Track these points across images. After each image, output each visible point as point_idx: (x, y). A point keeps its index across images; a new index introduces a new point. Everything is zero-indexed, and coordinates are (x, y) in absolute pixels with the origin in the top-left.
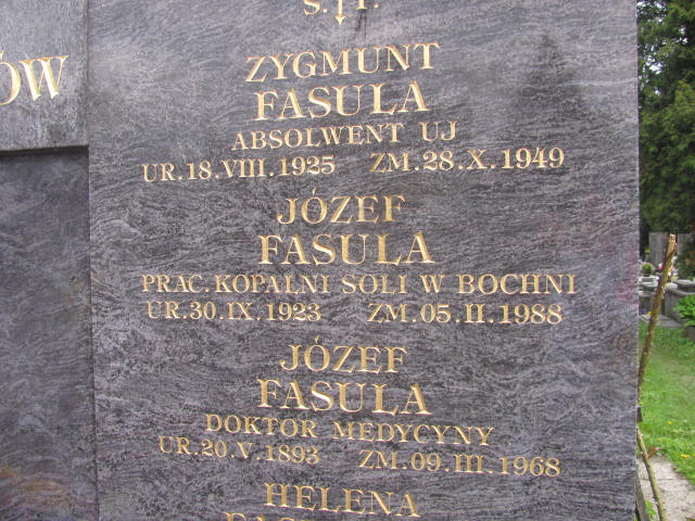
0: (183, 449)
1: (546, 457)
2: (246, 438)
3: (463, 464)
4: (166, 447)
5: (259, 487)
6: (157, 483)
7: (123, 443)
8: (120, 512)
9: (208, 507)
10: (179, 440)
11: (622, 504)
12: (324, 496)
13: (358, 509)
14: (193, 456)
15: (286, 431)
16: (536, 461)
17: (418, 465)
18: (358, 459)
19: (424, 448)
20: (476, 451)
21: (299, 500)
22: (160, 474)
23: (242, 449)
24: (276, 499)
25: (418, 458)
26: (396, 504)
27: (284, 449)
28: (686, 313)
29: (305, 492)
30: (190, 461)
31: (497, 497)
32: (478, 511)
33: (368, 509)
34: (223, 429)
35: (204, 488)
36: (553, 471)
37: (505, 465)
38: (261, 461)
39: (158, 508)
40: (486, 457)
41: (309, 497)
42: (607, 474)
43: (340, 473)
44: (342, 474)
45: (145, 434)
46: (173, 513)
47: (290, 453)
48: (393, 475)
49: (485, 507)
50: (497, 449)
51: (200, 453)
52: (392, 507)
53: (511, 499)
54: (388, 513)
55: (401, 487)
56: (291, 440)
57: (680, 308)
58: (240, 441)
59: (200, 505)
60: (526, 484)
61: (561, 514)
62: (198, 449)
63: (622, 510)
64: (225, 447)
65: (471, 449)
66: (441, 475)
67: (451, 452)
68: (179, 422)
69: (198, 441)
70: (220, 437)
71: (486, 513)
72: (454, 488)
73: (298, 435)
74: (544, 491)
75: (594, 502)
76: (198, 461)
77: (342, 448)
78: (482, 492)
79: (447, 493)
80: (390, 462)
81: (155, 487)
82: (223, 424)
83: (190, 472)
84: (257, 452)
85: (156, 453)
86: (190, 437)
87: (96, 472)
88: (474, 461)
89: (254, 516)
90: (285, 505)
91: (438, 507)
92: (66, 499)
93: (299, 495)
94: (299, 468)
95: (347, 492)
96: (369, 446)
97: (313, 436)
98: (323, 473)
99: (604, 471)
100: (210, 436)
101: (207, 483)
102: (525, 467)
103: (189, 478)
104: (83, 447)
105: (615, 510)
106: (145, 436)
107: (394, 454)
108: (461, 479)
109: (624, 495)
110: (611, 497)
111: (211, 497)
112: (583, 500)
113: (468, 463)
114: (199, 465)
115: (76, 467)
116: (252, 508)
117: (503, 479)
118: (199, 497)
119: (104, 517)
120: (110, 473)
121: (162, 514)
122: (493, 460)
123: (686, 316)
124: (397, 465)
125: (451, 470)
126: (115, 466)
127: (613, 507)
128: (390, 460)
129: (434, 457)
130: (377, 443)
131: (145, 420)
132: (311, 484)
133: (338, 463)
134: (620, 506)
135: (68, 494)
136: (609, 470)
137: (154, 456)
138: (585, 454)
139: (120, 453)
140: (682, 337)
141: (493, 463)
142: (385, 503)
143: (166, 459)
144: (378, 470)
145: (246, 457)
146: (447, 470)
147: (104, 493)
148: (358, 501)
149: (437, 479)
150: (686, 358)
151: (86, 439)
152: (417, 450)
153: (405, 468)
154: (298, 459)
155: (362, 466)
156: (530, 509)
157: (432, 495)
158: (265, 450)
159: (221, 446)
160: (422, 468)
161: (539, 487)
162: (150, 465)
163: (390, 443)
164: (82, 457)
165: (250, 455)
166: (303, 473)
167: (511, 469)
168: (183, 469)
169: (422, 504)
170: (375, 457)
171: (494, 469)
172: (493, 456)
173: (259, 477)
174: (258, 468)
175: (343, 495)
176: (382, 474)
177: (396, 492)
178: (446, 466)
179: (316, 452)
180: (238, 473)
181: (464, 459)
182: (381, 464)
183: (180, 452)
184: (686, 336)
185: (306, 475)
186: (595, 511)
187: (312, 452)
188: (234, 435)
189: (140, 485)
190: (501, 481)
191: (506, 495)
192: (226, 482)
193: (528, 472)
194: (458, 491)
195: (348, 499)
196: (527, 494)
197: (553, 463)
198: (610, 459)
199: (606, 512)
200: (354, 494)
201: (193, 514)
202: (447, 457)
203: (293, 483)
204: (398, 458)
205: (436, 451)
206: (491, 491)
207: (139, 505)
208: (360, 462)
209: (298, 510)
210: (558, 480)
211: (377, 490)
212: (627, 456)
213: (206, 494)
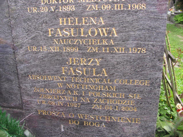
0: (35, 11)
1: (141, 4)
2: (53, 5)
3: (117, 7)
4: (30, 11)
5: (57, 20)
6: (28, 22)
7: (17, 12)
8: (18, 33)
9: (43, 27)
10: (34, 8)
11: (163, 17)
12: (77, 20)
13: (87, 23)
14: (38, 13)
15: (65, 2)
16: (139, 5)
17: (104, 8)
18: (86, 8)
19: (106, 3)
20: (121, 3)
21: (69, 22)
22: (29, 20)
23: (52, 8)
24: (63, 23)
25: (104, 6)
26: (98, 21)
27: (64, 7)
28: (176, 20)
29: (71, 20)
30: (37, 14)
31: (127, 17)
32: (122, 21)
33: (90, 23)
34: (46, 3)
35: (42, 22)
36: (143, 8)
37: (129, 7)
38: (58, 12)
39: (29, 30)
40: (124, 5)
41: (72, 21)
42: (159, 8)
43: (81, 13)
44: (82, 13)
45: (24, 8)
46: (33, 31)
47: (66, 8)
48: (97, 12)
49: (124, 20)
50: (127, 2)
51: (40, 11)
52: (97, 22)
53: (131, 17)
54: (95, 24)
55: (99, 16)
56: (66, 4)
57: (175, 18)
58: (51, 6)
59: (41, 27)
60: (136, 12)
61: (146, 21)
62: (39, 10)
63: (163, 19)
64: (47, 9)
65: (119, 2)
66: (110, 11)
67: (114, 4)
68: (33, 2)
69: (39, 8)
70: (45, 6)
71: (124, 22)
72: (114, 15)
73: (68, 2)
74: (141, 14)
75: (155, 17)
76: (39, 14)
77: (81, 5)
78: (123, 16)
79: (112, 16)
80: (96, 8)
81: (28, 24)
82: (46, 1)
83: (37, 18)
84: (56, 9)
85: (27, 13)
86: (37, 7)
87: (10, 22)
88: (120, 6)
89: (56, 29)
90: (65, 24)
91: (110, 21)
92: (3, 32)
93: (69, 21)
94: (69, 13)
95: (83, 19)
96: (89, 4)
97: (73, 2)
98: (76, 13)
99: (159, 7)
100: (43, 6)
101: (42, 20)
102: (136, 7)
103: (37, 19)
104: (6, 16)
105: (161, 19)
106: (23, 9)
107: (97, 6)
108: (117, 12)
109: (164, 14)
110: (160, 15)
111: (44, 24)
112: (152, 16)
113: (119, 7)
114: (40, 15)
115: (5, 22)
116: (56, 27)
117: (129, 11)
118: (40, 25)
119: (14, 35)
120: (15, 21)
121: (30, 31)
122: (126, 5)
123: (176, 21)
124: (98, 9)
125: (114, 9)
126: (15, 19)
127: (161, 18)
128: (96, 7)
129: (108, 6)
130: (91, 2)
131: (23, 3)
132: (72, 17)
133: (80, 10)
134: (163, 18)
135: (3, 30)
136: (160, 7)
137: (27, 14)
138: (153, 2)
139: (17, 15)
140: (174, 26)
141: (126, 6)
142: (94, 21)
143: (30, 15)
144: (92, 11)
145: (53, 11)
146: (112, 9)
147: (13, 28)
148: (87, 21)
149: (109, 12)
150: (175, 31)
151: (7, 13)
152: (103, 4)
153: (100, 10)
154: (69, 10)
155: (87, 10)
156: (137, 20)
157: (108, 17)
158: (59, 8)
159: (46, 9)
160: (105, 9)
161: (140, 13)
162: (26, 17)
163: (95, 2)
164: (6, 19)
165: (55, 10)
166: (70, 14)
167: (131, 8)
168: (35, 17)
169: (105, 20)
170: (91, 7)
171: (126, 8)
172: (126, 4)
173: (57, 16)
174: (57, 14)
175: (82, 20)
176: (93, 12)
177: (98, 17)
178: (112, 8)
179: (74, 7)
180: (51, 16)
181: (117, 5)
182: (93, 9)
183: (34, 12)
184: (176, 26)
185: (71, 14)
186: (156, 20)
187: (73, 7)
188: (49, 4)
189: (23, 24)
190: (129, 12)
191: (130, 16)
192: (48, 19)
193: (136, 8)
194: (116, 15)
195: (84, 21)
196: (136, 15)
197: (144, 5)
198: (161, 3)
199: (159, 20)
200: (85, 19)
201: (39, 30)
202: (113, 5)
203: (67, 17)
204: (98, 7)
205: (109, 3)
206: (125, 15)
207: (24, 30)
208: (87, 9)
209: (69, 26)
210: (145, 11)
211: (92, 17)
212: (166, 2)
213: (42, 24)
